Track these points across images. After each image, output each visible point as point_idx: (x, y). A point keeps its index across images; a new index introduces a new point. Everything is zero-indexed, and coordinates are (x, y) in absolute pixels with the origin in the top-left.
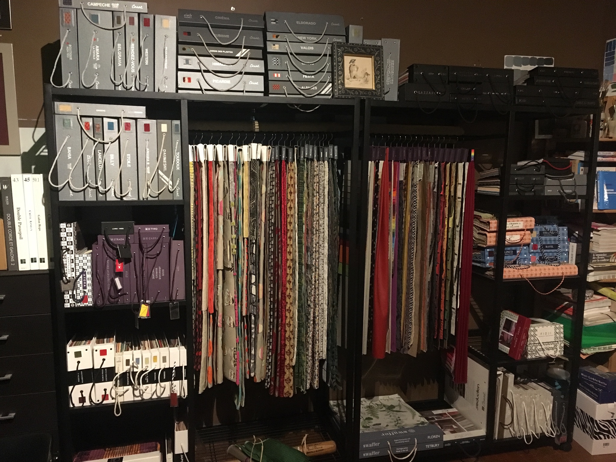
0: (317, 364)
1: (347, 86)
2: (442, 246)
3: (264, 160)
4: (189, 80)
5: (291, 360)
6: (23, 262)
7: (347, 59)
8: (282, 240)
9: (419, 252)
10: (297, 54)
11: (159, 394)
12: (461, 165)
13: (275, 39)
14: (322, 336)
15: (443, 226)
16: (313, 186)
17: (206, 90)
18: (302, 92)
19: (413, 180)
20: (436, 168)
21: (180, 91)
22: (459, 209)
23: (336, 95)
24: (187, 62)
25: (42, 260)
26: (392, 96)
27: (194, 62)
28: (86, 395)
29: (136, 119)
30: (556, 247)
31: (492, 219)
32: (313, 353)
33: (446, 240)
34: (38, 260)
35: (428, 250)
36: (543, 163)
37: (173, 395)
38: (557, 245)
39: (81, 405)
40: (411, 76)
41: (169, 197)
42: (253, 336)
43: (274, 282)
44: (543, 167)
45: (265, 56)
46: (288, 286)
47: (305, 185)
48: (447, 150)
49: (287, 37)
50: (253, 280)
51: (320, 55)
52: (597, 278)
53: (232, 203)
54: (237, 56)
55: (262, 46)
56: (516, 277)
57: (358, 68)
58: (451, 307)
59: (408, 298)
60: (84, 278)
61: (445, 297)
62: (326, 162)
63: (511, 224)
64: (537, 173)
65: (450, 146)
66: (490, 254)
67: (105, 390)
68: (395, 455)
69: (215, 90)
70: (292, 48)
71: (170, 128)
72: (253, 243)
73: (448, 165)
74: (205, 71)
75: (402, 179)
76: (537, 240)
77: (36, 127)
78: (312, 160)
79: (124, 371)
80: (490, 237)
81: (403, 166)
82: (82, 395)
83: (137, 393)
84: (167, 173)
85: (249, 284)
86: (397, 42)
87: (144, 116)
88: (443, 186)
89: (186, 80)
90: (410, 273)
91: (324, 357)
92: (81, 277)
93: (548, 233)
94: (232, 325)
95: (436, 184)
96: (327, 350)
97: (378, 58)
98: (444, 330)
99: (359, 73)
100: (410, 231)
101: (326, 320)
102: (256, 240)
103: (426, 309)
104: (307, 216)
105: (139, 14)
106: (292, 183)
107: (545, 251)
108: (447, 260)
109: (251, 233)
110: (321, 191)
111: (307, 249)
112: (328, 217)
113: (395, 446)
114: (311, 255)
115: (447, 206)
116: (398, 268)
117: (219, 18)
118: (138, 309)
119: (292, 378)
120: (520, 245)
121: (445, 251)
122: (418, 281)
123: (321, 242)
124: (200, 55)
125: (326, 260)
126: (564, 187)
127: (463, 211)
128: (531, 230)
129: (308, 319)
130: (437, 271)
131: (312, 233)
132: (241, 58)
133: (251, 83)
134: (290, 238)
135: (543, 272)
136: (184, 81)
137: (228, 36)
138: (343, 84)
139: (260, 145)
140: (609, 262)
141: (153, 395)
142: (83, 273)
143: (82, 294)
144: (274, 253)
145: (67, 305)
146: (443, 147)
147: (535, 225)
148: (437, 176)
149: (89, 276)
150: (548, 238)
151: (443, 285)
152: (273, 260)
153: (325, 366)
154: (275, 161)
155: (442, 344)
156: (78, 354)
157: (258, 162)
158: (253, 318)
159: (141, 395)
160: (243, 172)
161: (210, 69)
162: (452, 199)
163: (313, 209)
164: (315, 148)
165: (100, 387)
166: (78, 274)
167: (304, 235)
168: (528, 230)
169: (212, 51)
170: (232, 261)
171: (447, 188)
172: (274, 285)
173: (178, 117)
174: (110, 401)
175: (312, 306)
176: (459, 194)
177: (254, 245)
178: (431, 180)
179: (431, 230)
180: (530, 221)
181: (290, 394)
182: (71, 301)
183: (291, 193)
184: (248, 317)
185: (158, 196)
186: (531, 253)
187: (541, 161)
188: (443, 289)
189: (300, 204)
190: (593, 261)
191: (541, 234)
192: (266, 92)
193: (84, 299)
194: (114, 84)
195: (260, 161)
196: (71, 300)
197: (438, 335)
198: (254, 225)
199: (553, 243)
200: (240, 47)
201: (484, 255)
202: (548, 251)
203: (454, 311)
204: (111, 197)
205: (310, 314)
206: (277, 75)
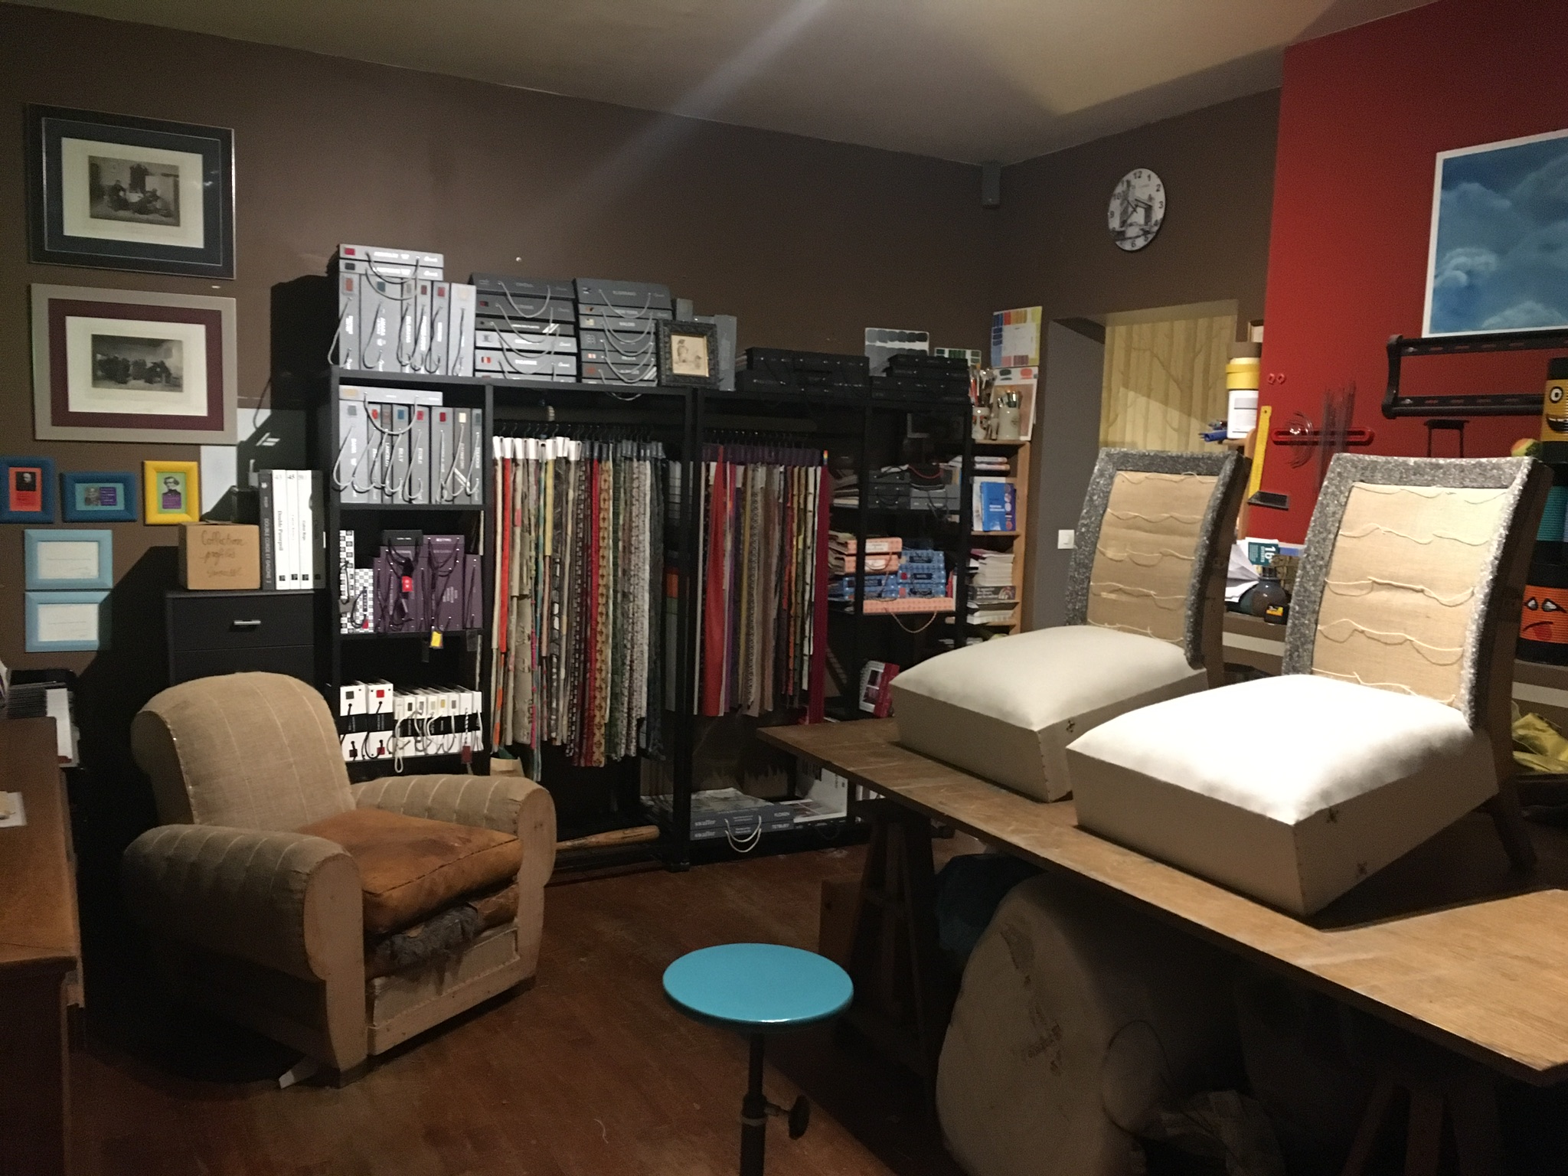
0: (634, 723)
1: (676, 371)
2: (790, 573)
3: (573, 458)
4: (489, 360)
5: (603, 716)
6: (282, 578)
7: (675, 339)
8: (592, 561)
9: (762, 580)
10: (616, 331)
11: (446, 750)
12: (811, 470)
13: (588, 312)
14: (641, 687)
15: (791, 547)
16: (631, 491)
17: (509, 372)
18: (622, 377)
19: (753, 487)
20: (781, 473)
21: (478, 374)
22: (810, 526)
23: (664, 382)
24: (486, 338)
25: (305, 578)
26: (728, 385)
27: (494, 339)
28: (358, 747)
29: (430, 407)
30: (929, 576)
31: (850, 539)
32: (630, 709)
33: (794, 565)
34: (300, 577)
35: (773, 578)
36: (908, 470)
37: (466, 748)
38: (931, 574)
39: (352, 759)
40: (750, 360)
41: (466, 501)
42: (555, 684)
43: (580, 614)
44: (908, 474)
45: (577, 333)
46: (599, 619)
47: (622, 490)
48: (794, 450)
49: (602, 310)
50: (556, 611)
51: (642, 333)
52: (984, 620)
53: (533, 511)
54: (544, 332)
55: (573, 320)
56: (880, 611)
57: (687, 350)
58: (803, 655)
59: (748, 641)
60: (365, 598)
61: (795, 640)
62: (648, 463)
63: (871, 546)
64: (900, 481)
65: (798, 446)
66: (850, 585)
67: (381, 741)
68: (736, 837)
69: (518, 373)
70: (608, 324)
71: (470, 417)
72: (557, 563)
73: (796, 470)
74: (508, 350)
75: (739, 485)
76: (906, 568)
77: (258, 408)
78: (631, 459)
79: (406, 718)
80: (849, 561)
81: (740, 469)
82: (354, 747)
83: (420, 746)
84: (465, 473)
85: (551, 615)
86: (733, 320)
87: (441, 404)
88: (790, 495)
89: (485, 360)
90: (750, 609)
91: (644, 714)
92: (361, 597)
93: (921, 560)
94: (526, 670)
95: (782, 493)
96: (648, 704)
97: (711, 339)
98: (794, 683)
99: (689, 357)
100: (750, 553)
101: (646, 665)
102: (560, 559)
103: (771, 655)
104: (624, 529)
105: (432, 282)
106: (606, 487)
107: (916, 581)
108: (797, 591)
109: (555, 550)
110: (641, 499)
111: (624, 572)
112: (651, 532)
113: (734, 826)
114: (629, 580)
115: (796, 520)
116: (736, 600)
117: (521, 285)
118: (429, 638)
119: (603, 741)
120: (884, 574)
121: (794, 579)
122: (760, 618)
123: (640, 564)
124: (502, 331)
125: (647, 587)
126: (933, 500)
127: (816, 528)
128: (899, 555)
129: (624, 664)
130: (785, 606)
131: (631, 553)
132: (550, 335)
133: (561, 365)
134: (603, 557)
135: (912, 605)
136: (483, 360)
137: (531, 307)
138: (671, 369)
139: (567, 439)
140: (998, 599)
141: (439, 749)
142: (364, 591)
143: (362, 618)
144: (581, 576)
145: (344, 631)
146: (790, 446)
147: (903, 549)
148: (782, 483)
149: (370, 595)
150: (920, 565)
151: (792, 623)
152: (580, 585)
153: (644, 728)
154: (585, 459)
155: (792, 703)
156: (350, 695)
157: (564, 461)
158: (555, 660)
159: (424, 750)
160: (546, 472)
161: (514, 347)
162: (802, 513)
163: (631, 520)
164: (635, 445)
165: (376, 737)
166: (358, 592)
167: (620, 554)
168: (894, 553)
169: (515, 326)
170: (529, 587)
171: (796, 499)
172: (581, 619)
173: (481, 404)
174: (387, 756)
175: (629, 646)
176: (810, 507)
177: (558, 566)
178: (776, 487)
179: (776, 552)
180: (896, 543)
181: (601, 762)
182: (349, 626)
183: (605, 500)
184: (549, 659)
185: (453, 500)
186: (899, 584)
187: (905, 467)
188: (792, 629)
189: (616, 515)
190: (978, 597)
191: (912, 560)
192: (579, 376)
193: (364, 624)
194: (400, 362)
195: (567, 460)
196: (349, 624)
197: (787, 690)
198: (558, 540)
199: (926, 572)
200: (547, 321)
201: (842, 585)
202: (921, 581)
203: (806, 658)
204: (399, 500)
205: (626, 657)
206: (592, 356)
